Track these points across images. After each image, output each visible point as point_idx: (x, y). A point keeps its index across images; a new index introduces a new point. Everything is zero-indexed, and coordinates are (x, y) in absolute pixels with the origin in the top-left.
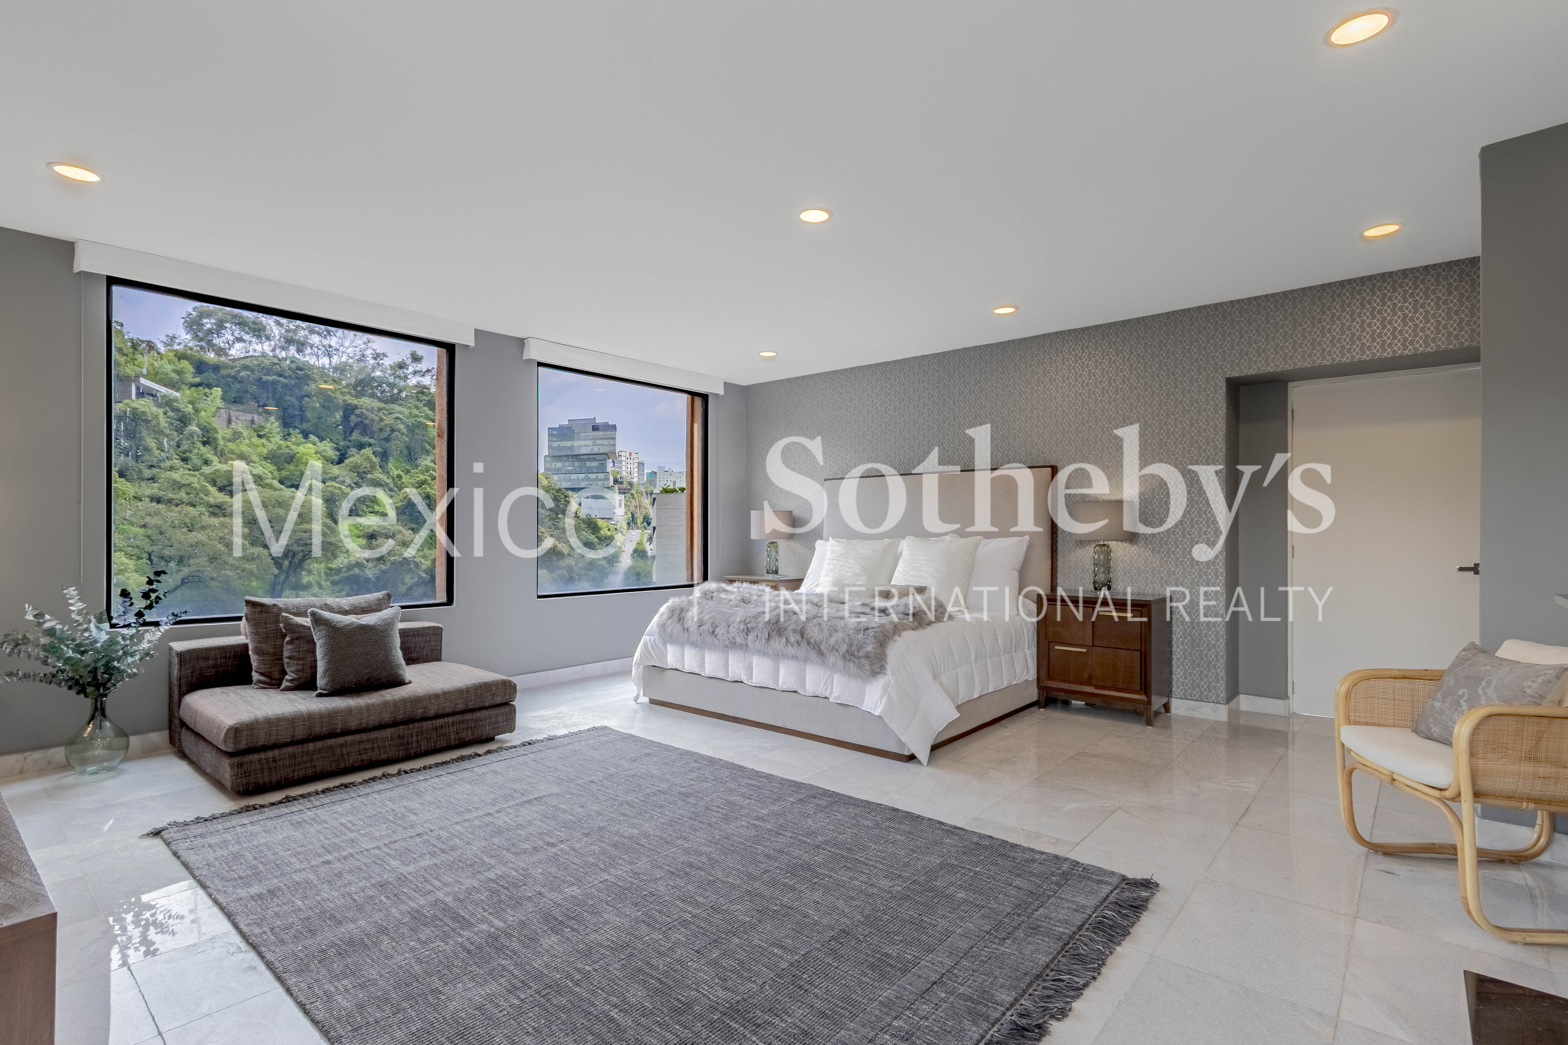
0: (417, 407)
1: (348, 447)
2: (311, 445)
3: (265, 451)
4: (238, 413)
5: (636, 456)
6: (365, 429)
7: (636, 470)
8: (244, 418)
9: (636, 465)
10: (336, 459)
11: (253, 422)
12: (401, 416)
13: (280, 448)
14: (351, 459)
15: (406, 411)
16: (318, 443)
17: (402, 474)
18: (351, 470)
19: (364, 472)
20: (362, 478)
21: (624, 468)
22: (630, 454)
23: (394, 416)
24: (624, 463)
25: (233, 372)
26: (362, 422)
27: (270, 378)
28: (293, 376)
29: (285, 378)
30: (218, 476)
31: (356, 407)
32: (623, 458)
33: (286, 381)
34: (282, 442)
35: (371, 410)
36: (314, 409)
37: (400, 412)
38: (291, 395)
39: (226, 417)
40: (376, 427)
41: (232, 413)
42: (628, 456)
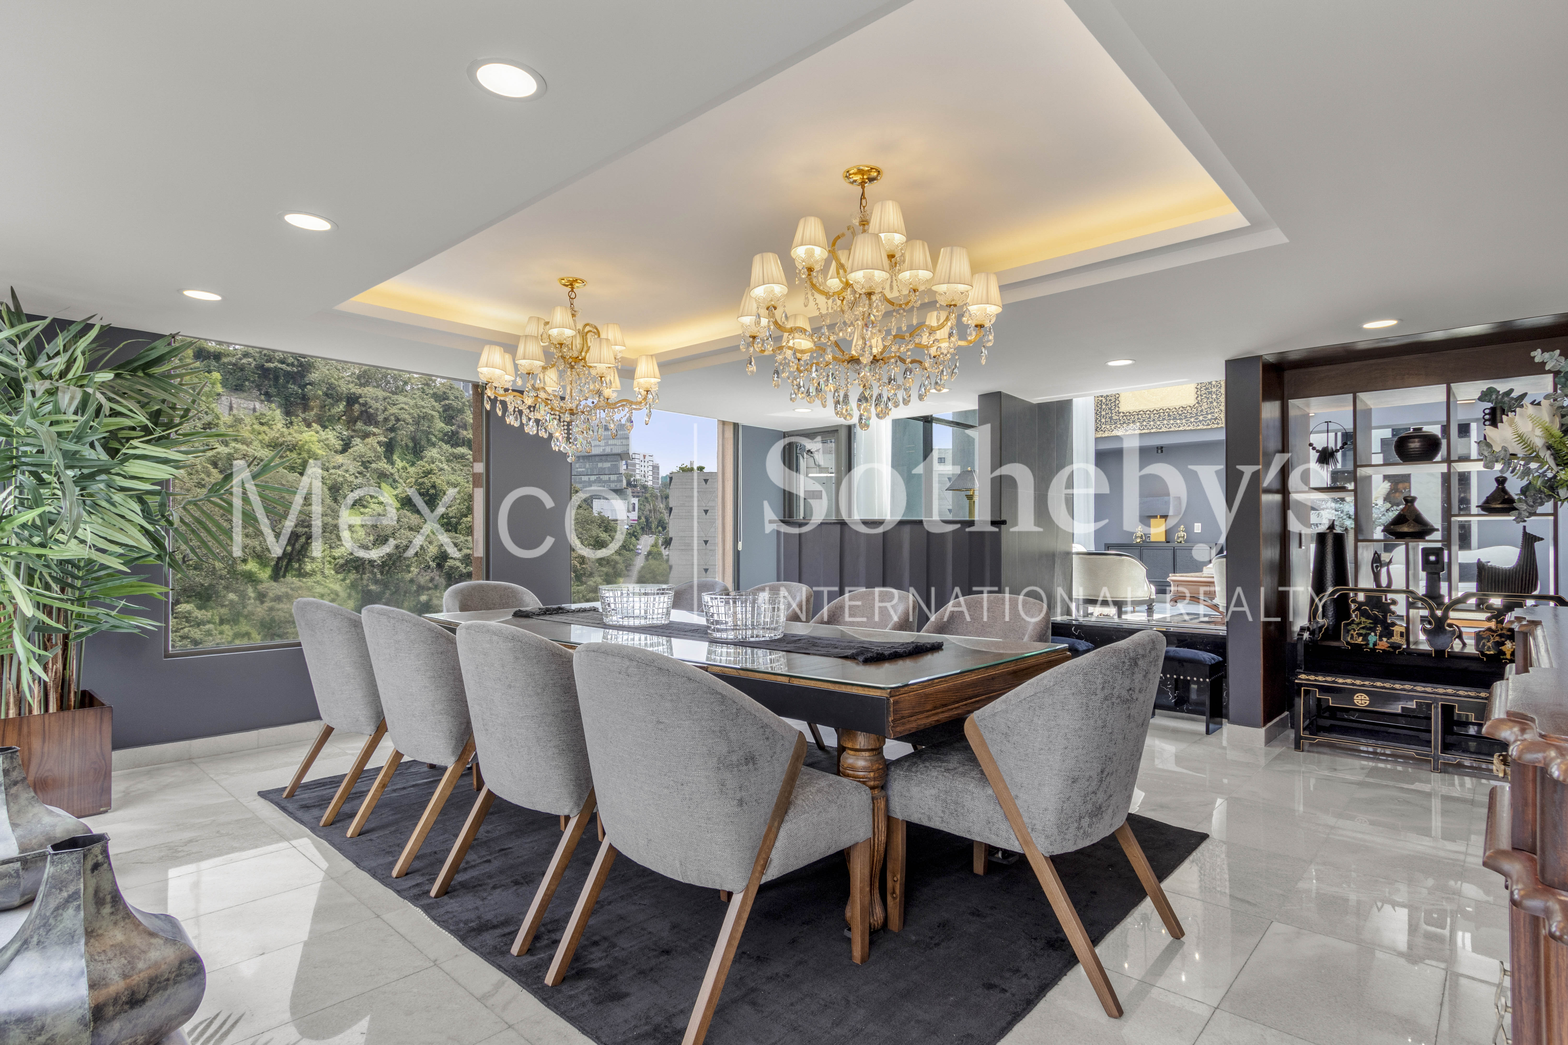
0: (423, 399)
1: (352, 437)
2: (313, 433)
3: (267, 438)
4: (239, 400)
5: (651, 458)
6: (369, 418)
7: (651, 473)
8: (245, 405)
9: (651, 468)
10: (339, 448)
11: (254, 410)
12: (406, 407)
13: (282, 435)
14: (355, 448)
15: (412, 402)
16: (321, 432)
17: (407, 465)
18: (355, 459)
19: (368, 462)
20: (366, 468)
21: (637, 471)
22: (644, 456)
23: (399, 406)
24: (637, 466)
25: (234, 360)
26: (366, 411)
27: (271, 365)
28: (296, 363)
29: (288, 365)
30: (220, 459)
31: (360, 396)
32: (637, 461)
33: (289, 369)
34: (285, 430)
35: (376, 399)
36: (317, 397)
37: (406, 404)
38: (294, 383)
39: (228, 404)
40: (380, 418)
41: (234, 400)
42: (642, 458)
